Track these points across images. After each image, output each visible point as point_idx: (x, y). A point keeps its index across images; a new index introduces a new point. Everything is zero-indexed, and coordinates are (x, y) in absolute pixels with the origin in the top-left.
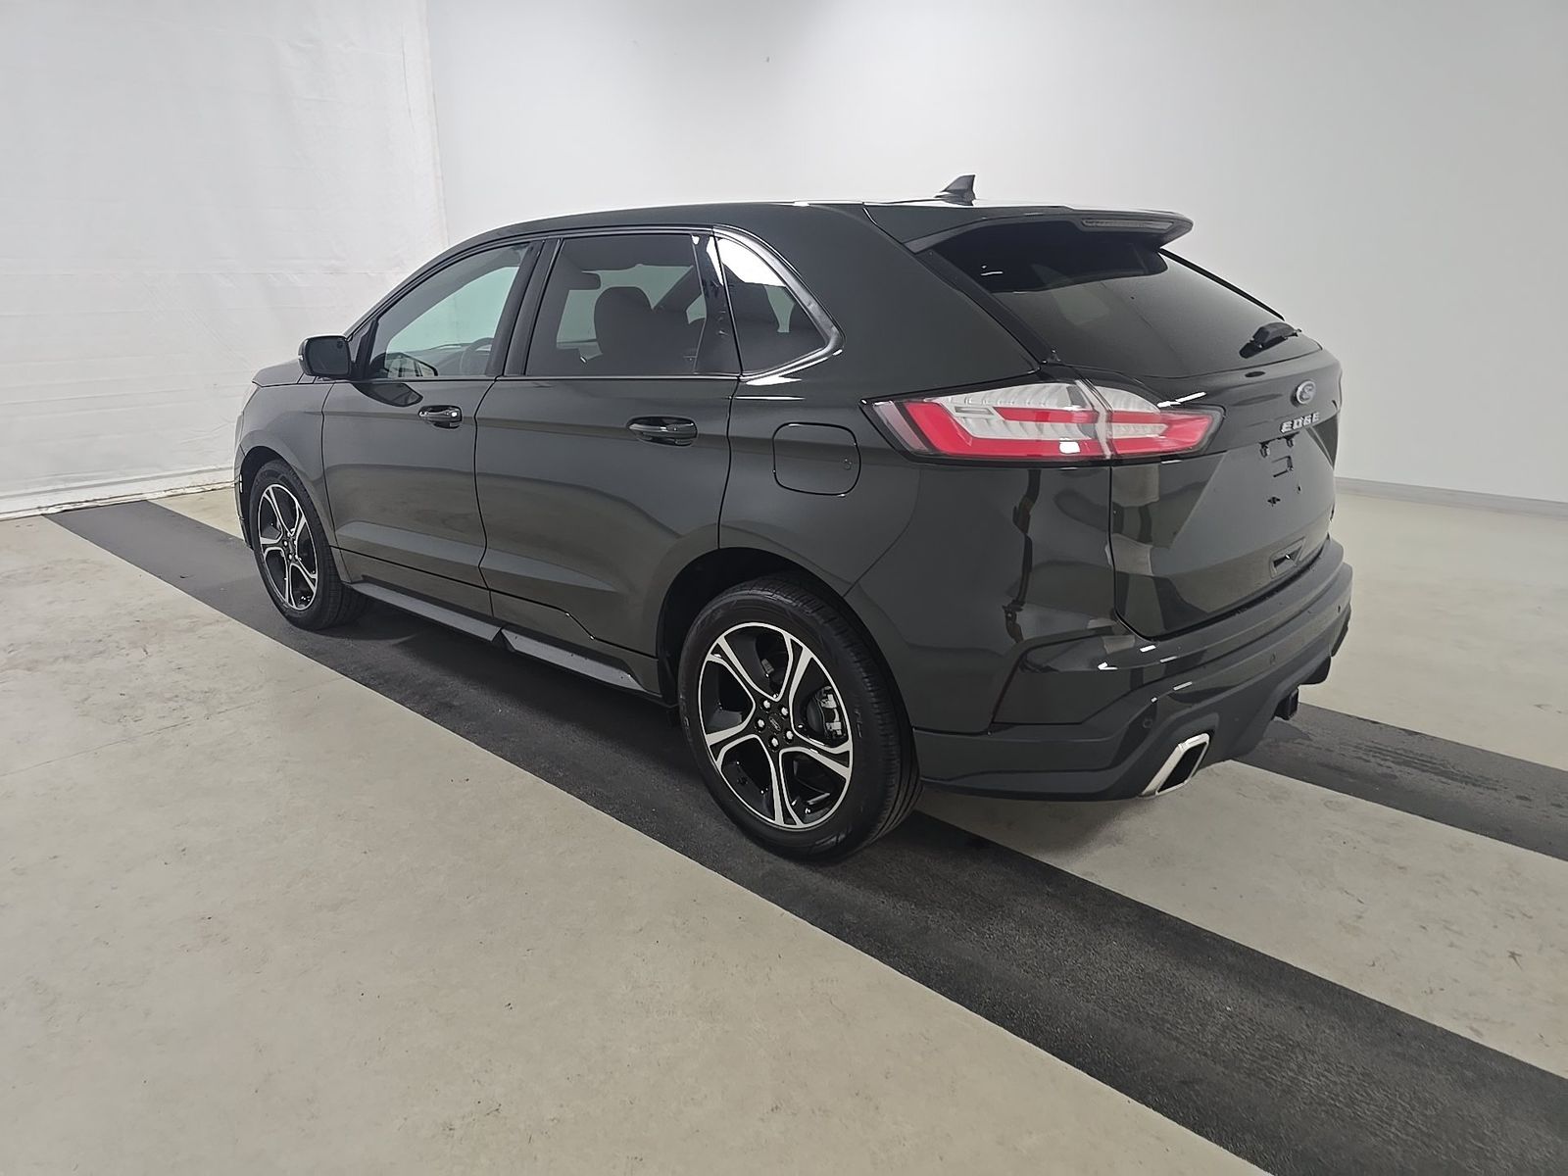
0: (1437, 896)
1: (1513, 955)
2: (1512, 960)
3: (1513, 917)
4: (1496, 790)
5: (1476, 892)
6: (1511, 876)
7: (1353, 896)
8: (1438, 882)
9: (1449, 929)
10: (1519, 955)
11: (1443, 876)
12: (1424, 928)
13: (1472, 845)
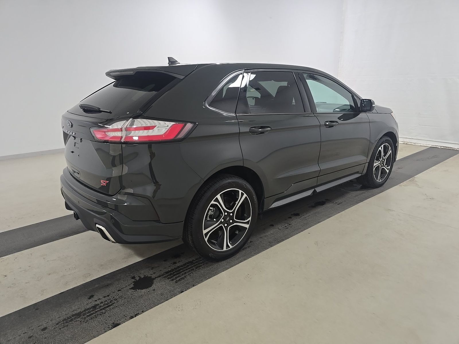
0: (34, 275)
1: (6, 276)
2: (5, 275)
3: (13, 284)
4: (57, 324)
5: (27, 283)
6: (22, 295)
7: (51, 261)
8: (38, 278)
9: (24, 270)
10: (4, 277)
11: (38, 280)
12: (29, 267)
13: (41, 295)
